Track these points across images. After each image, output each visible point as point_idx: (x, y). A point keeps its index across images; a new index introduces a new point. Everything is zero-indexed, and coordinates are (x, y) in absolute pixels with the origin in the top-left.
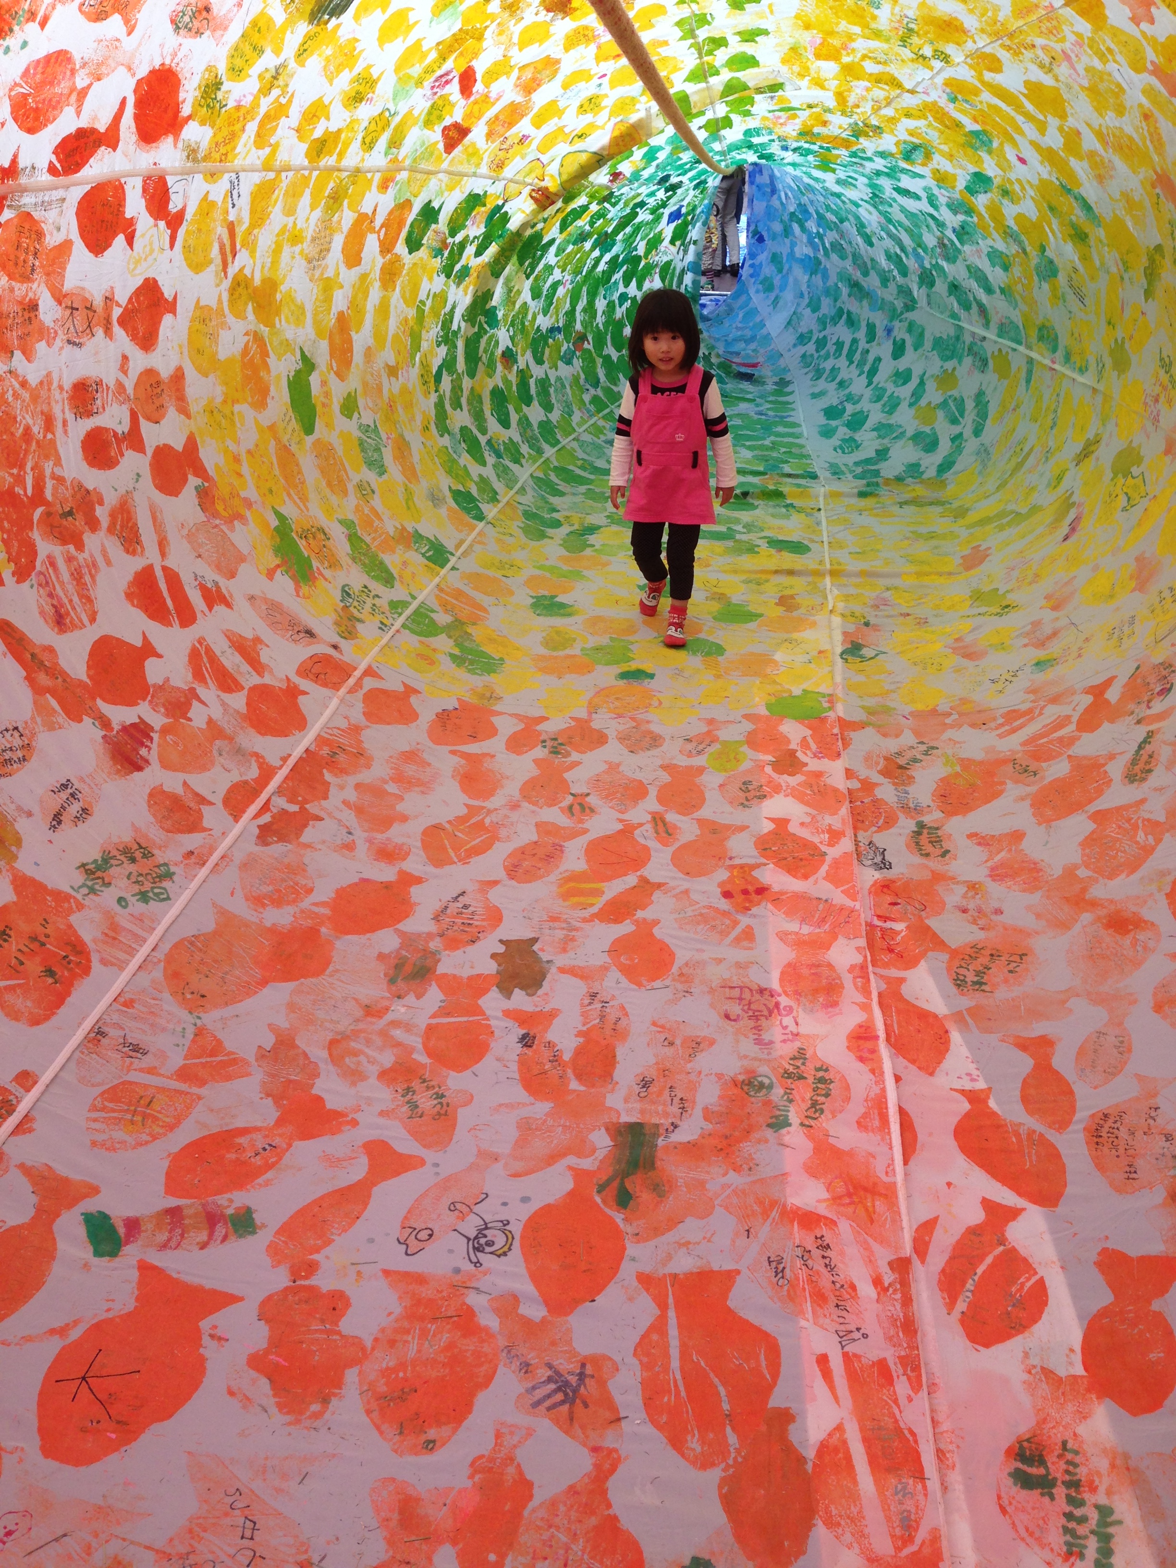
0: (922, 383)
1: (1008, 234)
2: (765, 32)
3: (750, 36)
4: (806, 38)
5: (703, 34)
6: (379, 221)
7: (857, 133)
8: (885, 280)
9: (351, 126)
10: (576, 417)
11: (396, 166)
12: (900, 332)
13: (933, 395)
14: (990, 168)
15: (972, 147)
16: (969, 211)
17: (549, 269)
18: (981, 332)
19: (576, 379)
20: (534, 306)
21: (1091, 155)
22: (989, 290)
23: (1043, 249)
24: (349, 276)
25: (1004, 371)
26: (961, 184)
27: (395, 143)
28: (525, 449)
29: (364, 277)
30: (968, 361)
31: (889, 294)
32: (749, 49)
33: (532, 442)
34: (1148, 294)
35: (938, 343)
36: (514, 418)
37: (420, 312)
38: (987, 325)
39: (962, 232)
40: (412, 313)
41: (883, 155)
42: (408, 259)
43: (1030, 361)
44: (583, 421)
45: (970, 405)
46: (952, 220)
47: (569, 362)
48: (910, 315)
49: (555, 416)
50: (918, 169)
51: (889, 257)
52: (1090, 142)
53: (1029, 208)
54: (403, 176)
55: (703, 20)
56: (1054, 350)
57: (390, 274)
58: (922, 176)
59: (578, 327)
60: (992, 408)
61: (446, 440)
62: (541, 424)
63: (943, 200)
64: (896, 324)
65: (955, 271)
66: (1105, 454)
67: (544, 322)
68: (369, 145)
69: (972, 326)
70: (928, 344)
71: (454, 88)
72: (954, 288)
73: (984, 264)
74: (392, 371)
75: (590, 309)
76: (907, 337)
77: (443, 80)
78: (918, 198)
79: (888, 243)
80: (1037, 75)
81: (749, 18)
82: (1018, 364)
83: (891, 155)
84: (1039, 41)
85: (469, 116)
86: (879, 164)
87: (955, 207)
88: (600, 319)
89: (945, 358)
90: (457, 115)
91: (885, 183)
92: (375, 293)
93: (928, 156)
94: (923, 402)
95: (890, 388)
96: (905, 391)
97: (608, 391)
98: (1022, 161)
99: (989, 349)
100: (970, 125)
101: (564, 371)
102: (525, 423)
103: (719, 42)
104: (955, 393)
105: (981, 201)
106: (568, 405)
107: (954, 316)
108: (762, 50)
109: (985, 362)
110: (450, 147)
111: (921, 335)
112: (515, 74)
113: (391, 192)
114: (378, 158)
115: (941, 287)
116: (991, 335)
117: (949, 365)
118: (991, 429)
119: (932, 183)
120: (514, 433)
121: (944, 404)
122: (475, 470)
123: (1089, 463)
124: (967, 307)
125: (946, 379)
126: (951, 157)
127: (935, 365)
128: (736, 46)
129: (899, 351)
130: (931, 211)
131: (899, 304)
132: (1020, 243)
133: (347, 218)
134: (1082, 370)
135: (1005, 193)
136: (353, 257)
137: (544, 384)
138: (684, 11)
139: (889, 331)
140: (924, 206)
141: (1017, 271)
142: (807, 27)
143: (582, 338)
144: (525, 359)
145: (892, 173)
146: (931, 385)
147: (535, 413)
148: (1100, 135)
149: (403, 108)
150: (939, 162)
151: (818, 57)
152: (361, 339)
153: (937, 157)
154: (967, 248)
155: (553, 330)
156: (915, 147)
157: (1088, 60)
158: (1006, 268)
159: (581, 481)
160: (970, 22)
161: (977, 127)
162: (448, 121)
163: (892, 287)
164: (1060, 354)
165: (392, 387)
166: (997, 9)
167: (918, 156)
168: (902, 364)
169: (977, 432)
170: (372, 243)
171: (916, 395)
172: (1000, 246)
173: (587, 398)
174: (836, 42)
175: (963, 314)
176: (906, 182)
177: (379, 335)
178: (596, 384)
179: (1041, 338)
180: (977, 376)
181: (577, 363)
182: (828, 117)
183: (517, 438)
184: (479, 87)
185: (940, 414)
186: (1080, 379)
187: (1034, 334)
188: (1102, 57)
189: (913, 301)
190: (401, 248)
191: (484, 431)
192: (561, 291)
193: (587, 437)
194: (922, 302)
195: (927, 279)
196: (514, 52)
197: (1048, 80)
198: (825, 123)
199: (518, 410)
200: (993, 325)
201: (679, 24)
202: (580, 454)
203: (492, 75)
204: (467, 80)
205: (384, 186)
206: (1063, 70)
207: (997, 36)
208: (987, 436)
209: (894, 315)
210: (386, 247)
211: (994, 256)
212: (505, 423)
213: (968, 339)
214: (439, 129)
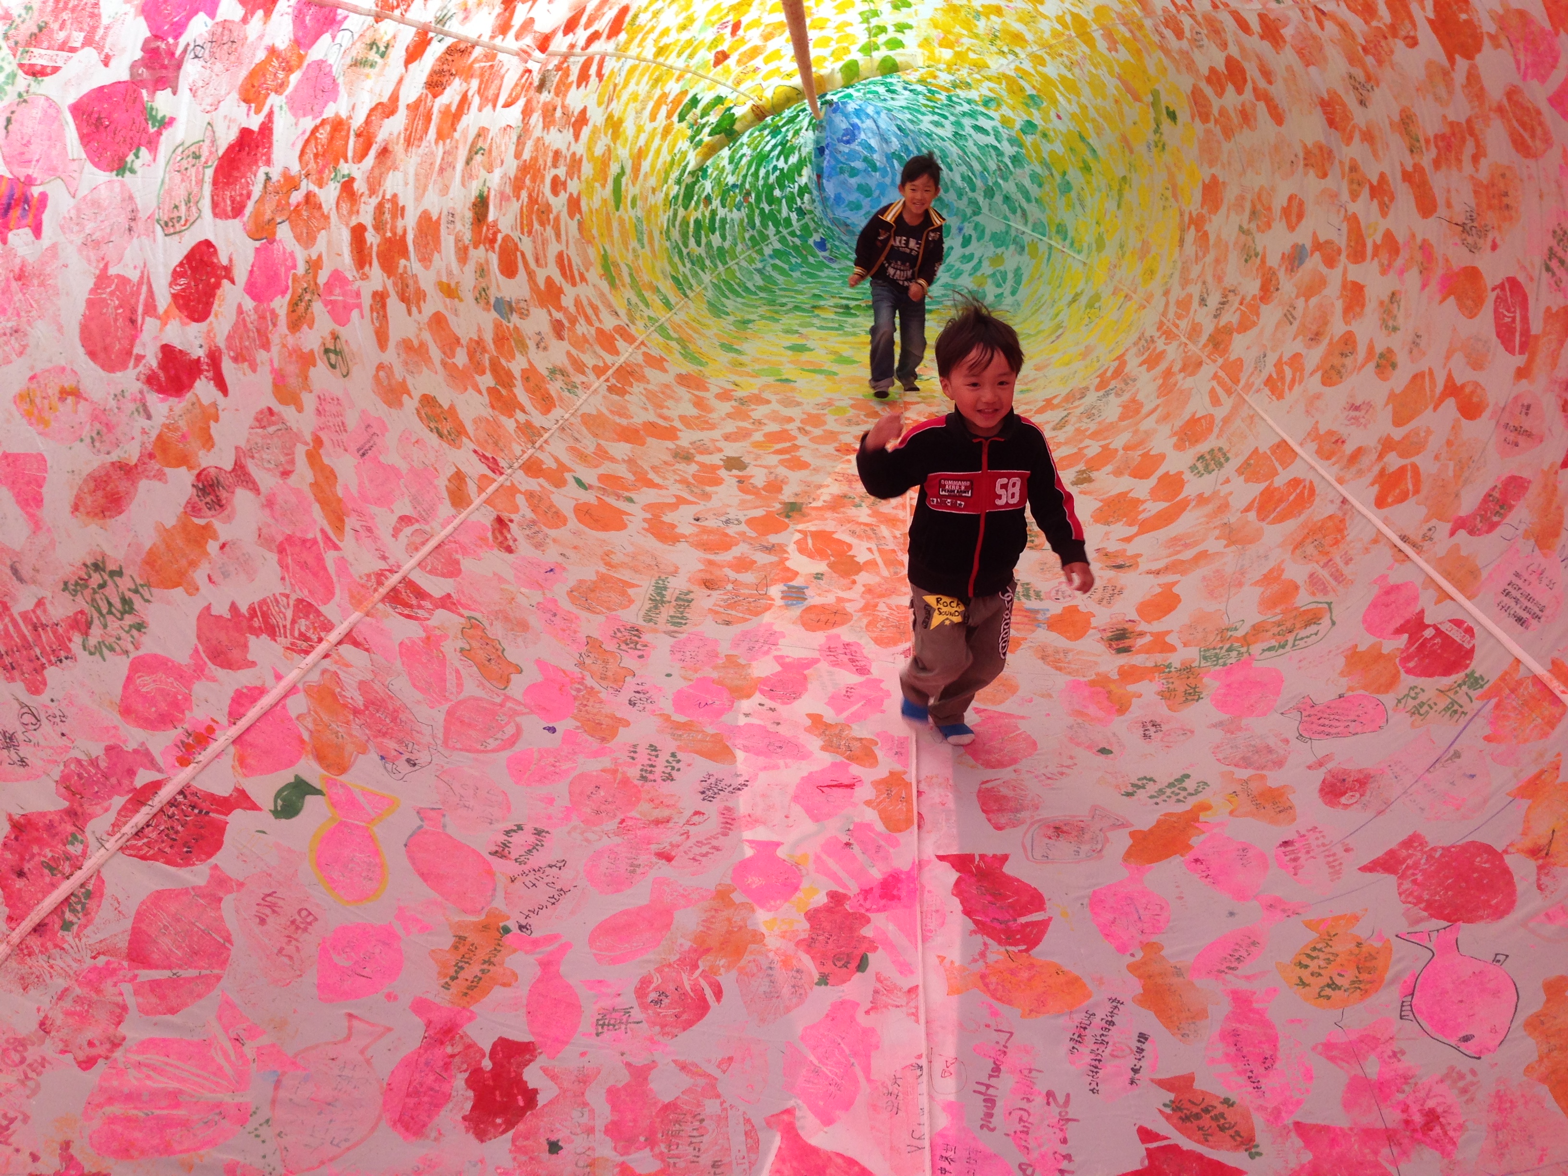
0: (980, 262)
1: (1044, 164)
2: (910, 27)
3: (901, 28)
4: (934, 33)
5: (874, 22)
6: (671, 98)
7: (955, 86)
8: (960, 194)
9: (675, 43)
10: (739, 247)
11: (687, 70)
12: (968, 229)
13: (987, 268)
14: (1036, 117)
15: (1027, 105)
16: (1021, 145)
17: (742, 144)
18: (1022, 228)
19: (742, 221)
20: (729, 168)
21: (1093, 120)
22: (1028, 200)
23: (1064, 174)
24: (649, 127)
25: (1034, 255)
26: (1018, 126)
27: (691, 56)
28: (708, 263)
29: (655, 129)
30: (1012, 247)
31: (962, 204)
32: (899, 36)
33: (712, 258)
34: (1119, 206)
35: (994, 237)
36: (704, 240)
37: (673, 160)
38: (1026, 223)
39: (1015, 159)
40: (669, 158)
41: (969, 102)
42: (677, 126)
43: (1050, 247)
44: (743, 252)
45: (1010, 276)
46: (1008, 150)
47: (739, 210)
48: (976, 219)
49: (727, 245)
50: (991, 113)
51: (963, 178)
52: (1092, 113)
53: (1059, 148)
54: (688, 76)
55: (875, 13)
56: (1065, 239)
57: (667, 131)
58: (992, 119)
59: (747, 186)
60: (1025, 278)
61: (668, 244)
62: (719, 248)
63: (1005, 136)
64: (966, 224)
65: (1009, 187)
66: (1084, 300)
67: (731, 180)
68: (679, 55)
69: (1017, 224)
70: (987, 236)
71: (728, 30)
72: (1007, 198)
73: (1027, 182)
74: (654, 190)
75: (756, 174)
76: (973, 233)
77: (724, 25)
78: (988, 134)
79: (964, 168)
80: (1065, 72)
81: (903, 16)
82: (1043, 248)
83: (975, 102)
84: (1065, 52)
85: (731, 48)
86: (966, 107)
87: (1012, 141)
88: (761, 182)
89: (997, 246)
90: (724, 47)
91: (967, 122)
92: (657, 141)
93: (999, 105)
94: (979, 274)
95: (958, 265)
96: (968, 267)
97: (760, 233)
98: (1059, 117)
99: (1026, 239)
100: (1030, 91)
101: (736, 215)
102: (709, 244)
103: (883, 29)
104: (1002, 268)
105: (1028, 140)
106: (735, 239)
107: (1006, 218)
108: (908, 38)
109: (1023, 248)
110: (717, 63)
111: (983, 231)
112: (762, 28)
113: (681, 83)
114: (680, 63)
115: (998, 198)
116: (1028, 231)
117: (999, 251)
118: (1023, 289)
119: (999, 125)
120: (701, 251)
121: (993, 275)
122: (681, 268)
123: (1075, 305)
124: (1014, 212)
125: (997, 259)
126: (1013, 108)
127: (991, 251)
128: (891, 33)
129: (966, 242)
130: (996, 144)
131: (969, 212)
132: (1049, 169)
133: (657, 93)
134: (1079, 252)
135: (1045, 135)
136: (653, 118)
137: (723, 221)
138: (865, 7)
139: (960, 229)
140: (991, 140)
141: (1047, 187)
142: (936, 27)
143: (748, 194)
144: (716, 203)
145: (972, 114)
146: (985, 264)
147: (716, 239)
148: (1097, 110)
149: (700, 38)
150: (1005, 110)
151: (941, 46)
152: (646, 165)
153: (1004, 107)
154: (1018, 171)
155: (734, 186)
156: (991, 100)
157: (1088, 67)
158: (1040, 185)
159: (738, 295)
160: (1029, 36)
161: (1034, 92)
162: (719, 49)
163: (965, 200)
164: (1068, 241)
165: (652, 200)
166: (1043, 32)
167: (993, 105)
168: (967, 251)
169: (1013, 293)
170: (663, 111)
171: (975, 269)
172: (1039, 170)
173: (747, 236)
174: (951, 38)
175: (1011, 216)
176: (982, 122)
177: (653, 166)
178: (753, 227)
179: (1058, 232)
180: (1017, 258)
181: (744, 211)
182: (938, 73)
183: (704, 255)
184: (740, 32)
185: (990, 281)
186: (1078, 257)
187: (1054, 229)
188: (1095, 67)
189: (979, 208)
190: (675, 118)
191: (686, 246)
192: (744, 161)
193: (744, 264)
194: (985, 210)
195: (989, 193)
196: (765, 15)
197: (1069, 75)
198: (935, 77)
199: (707, 236)
200: (1030, 224)
201: (861, 14)
202: (738, 274)
203: (750, 26)
204: (736, 27)
205: (678, 80)
206: (1077, 71)
207: (1044, 46)
208: (1019, 296)
209: (965, 218)
210: (669, 116)
211: (1035, 177)
212: (699, 244)
213: (1013, 233)
214: (714, 52)
